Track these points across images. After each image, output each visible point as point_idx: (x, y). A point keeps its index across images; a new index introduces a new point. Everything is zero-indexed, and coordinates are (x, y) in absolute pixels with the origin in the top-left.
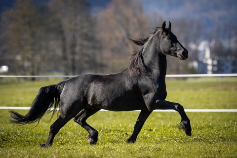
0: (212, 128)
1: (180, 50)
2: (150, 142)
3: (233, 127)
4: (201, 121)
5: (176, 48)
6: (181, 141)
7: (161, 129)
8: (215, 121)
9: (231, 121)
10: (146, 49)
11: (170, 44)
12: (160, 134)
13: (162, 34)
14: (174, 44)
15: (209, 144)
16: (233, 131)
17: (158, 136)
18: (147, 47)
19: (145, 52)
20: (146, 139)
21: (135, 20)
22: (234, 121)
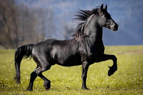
0: (61, 81)
1: (113, 24)
2: (20, 90)
3: (75, 80)
4: (54, 77)
5: (110, 23)
6: (40, 90)
7: (27, 82)
8: (63, 77)
9: (73, 77)
10: (89, 23)
11: (106, 20)
12: (26, 85)
13: (101, 13)
14: (109, 20)
15: (59, 92)
16: (75, 83)
17: (25, 87)
18: (90, 21)
19: (88, 24)
20: (17, 88)
21: (9, 9)
22: (76, 77)
